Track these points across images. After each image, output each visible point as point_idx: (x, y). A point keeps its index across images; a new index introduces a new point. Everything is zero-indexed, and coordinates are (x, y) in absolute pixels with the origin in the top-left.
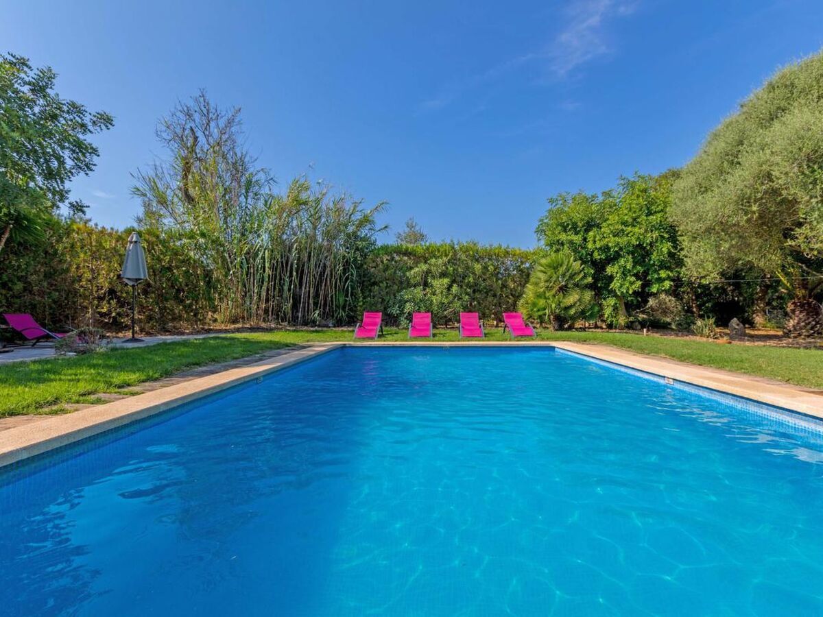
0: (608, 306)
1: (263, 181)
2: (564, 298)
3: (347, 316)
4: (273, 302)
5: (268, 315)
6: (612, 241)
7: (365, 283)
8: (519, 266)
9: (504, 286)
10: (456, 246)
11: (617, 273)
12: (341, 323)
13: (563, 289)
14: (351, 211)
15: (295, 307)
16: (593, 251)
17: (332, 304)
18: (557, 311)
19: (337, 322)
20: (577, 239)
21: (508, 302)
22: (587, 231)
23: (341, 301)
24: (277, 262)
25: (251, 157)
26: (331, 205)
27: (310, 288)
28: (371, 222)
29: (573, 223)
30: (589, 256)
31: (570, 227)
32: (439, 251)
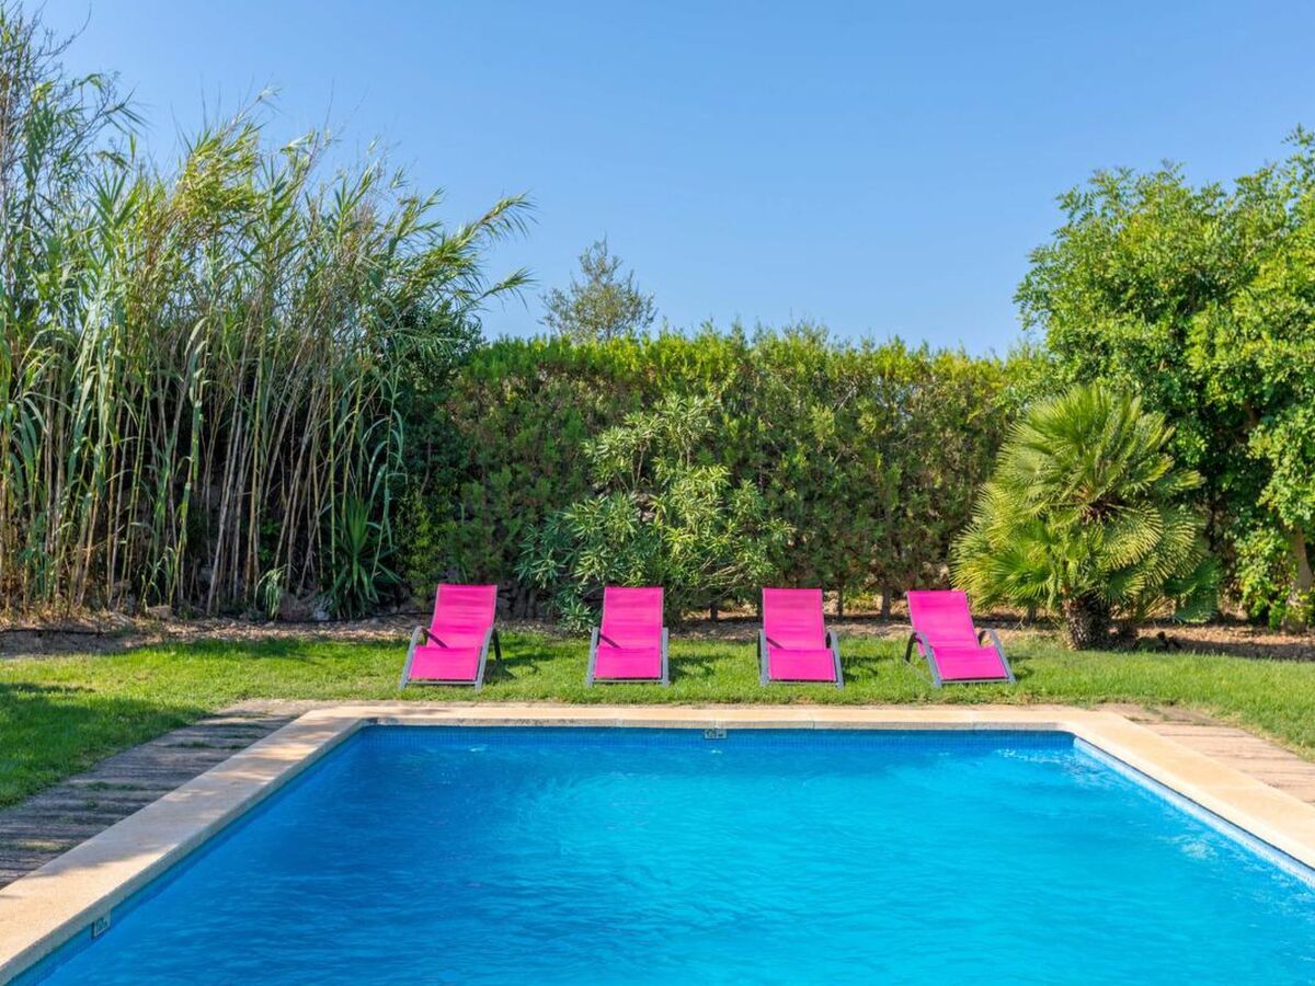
0: (1253, 557)
1: (89, 115)
2: (1108, 537)
3: (378, 584)
4: (122, 535)
5: (104, 582)
6: (1267, 352)
7: (442, 474)
8: (963, 414)
9: (910, 480)
10: (750, 345)
11: (1282, 454)
12: (356, 608)
13: (1109, 509)
14: (396, 226)
15: (197, 549)
16: (1206, 378)
17: (327, 541)
18: (1085, 584)
19: (343, 606)
20: (1154, 334)
21: (923, 535)
22: (1187, 309)
23: (356, 533)
24: (139, 399)
25: (49, 34)
26: (328, 206)
27: (248, 487)
28: (466, 269)
29: (1141, 283)
30: (1191, 393)
31: (1131, 292)
32: (692, 362)
